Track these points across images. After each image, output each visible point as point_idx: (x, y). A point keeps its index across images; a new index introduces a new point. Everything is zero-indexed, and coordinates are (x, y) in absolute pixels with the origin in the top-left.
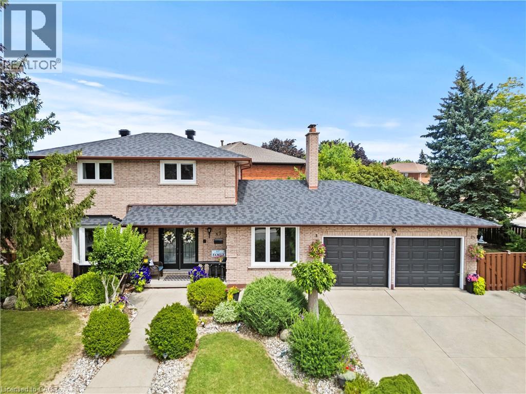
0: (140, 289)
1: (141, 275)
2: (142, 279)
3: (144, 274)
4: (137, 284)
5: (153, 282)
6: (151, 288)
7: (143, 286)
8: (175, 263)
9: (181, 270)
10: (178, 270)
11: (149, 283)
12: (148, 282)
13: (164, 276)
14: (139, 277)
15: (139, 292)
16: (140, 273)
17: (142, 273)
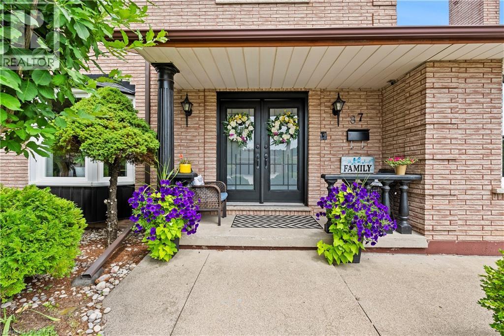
0: (161, 252)
1: (165, 205)
2: (168, 219)
3: (176, 201)
4: (153, 235)
5: (206, 231)
6: (199, 247)
7: (176, 240)
8: (252, 188)
9: (265, 204)
10: (258, 204)
11: (194, 231)
12: (190, 229)
13: (231, 217)
14: (160, 210)
15: (160, 261)
16: (163, 200)
17: (169, 198)
